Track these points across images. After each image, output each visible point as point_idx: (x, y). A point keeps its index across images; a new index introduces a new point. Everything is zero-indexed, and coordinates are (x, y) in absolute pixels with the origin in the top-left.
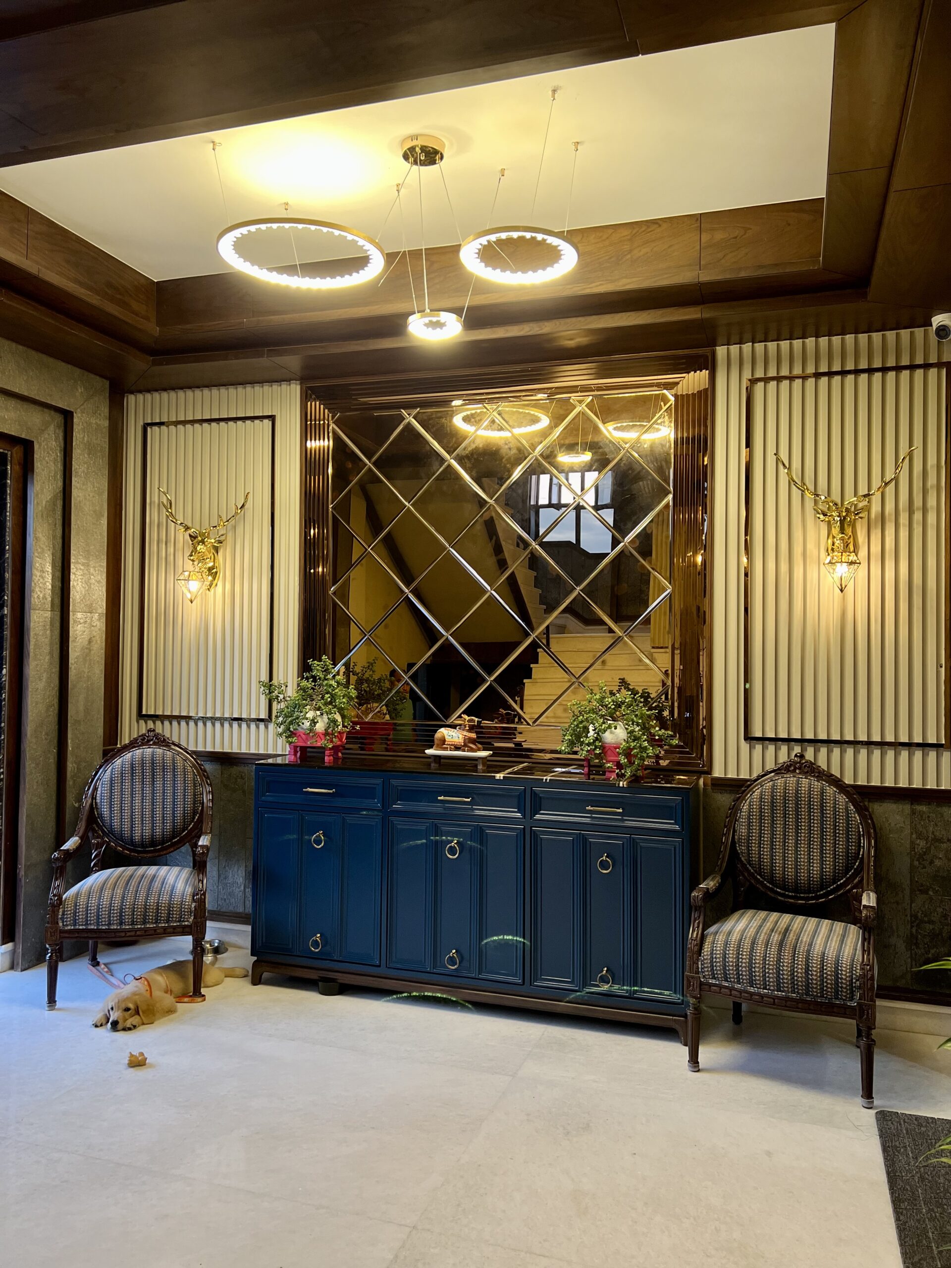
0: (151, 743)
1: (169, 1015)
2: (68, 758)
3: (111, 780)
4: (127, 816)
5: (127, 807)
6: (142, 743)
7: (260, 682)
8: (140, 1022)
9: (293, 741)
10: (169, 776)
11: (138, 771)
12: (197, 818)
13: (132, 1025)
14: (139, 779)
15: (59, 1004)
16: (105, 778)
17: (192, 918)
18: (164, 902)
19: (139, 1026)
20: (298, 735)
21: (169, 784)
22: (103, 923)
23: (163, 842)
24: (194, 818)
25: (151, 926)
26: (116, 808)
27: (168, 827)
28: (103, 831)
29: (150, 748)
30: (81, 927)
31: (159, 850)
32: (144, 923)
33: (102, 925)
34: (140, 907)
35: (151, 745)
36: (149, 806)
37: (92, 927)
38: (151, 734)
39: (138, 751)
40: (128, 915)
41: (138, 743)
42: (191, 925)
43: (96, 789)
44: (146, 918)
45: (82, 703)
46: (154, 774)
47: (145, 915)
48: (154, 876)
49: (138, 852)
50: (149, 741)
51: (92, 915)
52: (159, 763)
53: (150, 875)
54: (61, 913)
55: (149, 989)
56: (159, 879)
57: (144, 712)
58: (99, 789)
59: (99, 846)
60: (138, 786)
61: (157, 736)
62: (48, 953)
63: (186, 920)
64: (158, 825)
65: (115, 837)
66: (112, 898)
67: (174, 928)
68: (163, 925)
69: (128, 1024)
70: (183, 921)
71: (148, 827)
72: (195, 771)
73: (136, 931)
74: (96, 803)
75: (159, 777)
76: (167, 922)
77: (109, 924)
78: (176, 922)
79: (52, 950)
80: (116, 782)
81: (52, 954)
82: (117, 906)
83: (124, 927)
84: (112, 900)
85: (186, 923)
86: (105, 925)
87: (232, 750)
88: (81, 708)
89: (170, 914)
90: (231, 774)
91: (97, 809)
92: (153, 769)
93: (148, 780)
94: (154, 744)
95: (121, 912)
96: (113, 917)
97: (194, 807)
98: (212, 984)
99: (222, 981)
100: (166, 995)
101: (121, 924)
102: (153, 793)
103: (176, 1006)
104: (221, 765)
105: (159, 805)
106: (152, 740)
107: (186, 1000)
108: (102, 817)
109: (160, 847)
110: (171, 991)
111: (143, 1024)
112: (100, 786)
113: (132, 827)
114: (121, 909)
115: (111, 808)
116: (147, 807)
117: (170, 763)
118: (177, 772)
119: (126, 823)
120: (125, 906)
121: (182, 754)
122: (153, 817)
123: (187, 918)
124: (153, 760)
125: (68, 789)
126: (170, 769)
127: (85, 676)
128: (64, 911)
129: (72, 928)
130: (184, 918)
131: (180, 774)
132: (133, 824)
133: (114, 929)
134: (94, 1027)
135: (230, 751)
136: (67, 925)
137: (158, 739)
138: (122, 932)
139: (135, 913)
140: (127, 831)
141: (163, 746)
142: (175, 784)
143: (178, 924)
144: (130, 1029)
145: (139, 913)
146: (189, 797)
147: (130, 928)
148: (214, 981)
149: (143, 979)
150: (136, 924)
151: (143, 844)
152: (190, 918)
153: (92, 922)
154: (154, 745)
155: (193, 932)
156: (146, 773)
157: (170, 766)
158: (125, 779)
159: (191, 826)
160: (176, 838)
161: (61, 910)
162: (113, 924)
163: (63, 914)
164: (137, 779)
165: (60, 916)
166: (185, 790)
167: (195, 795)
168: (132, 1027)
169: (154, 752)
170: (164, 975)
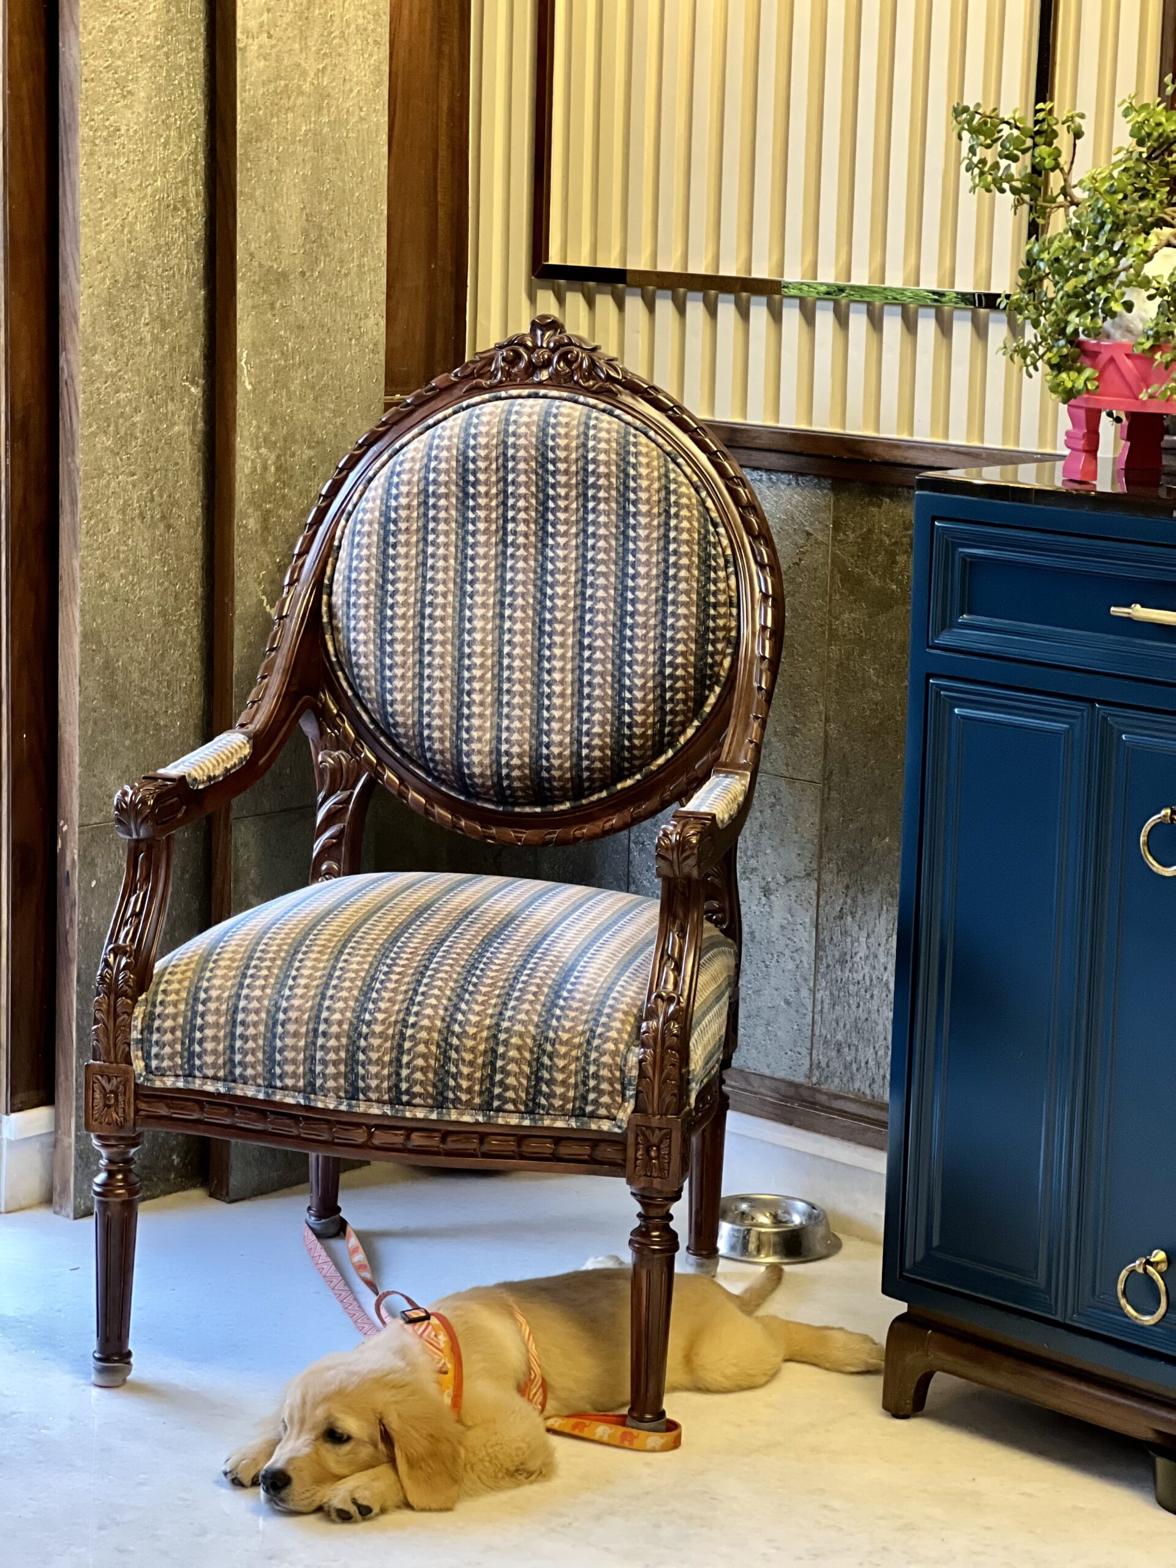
0: (544, 375)
1: (518, 1485)
2: (240, 422)
3: (386, 520)
4: (441, 667)
5: (441, 632)
6: (507, 374)
7: (959, 111)
8: (394, 1498)
9: (1080, 384)
10: (605, 517)
11: (486, 487)
12: (712, 700)
13: (354, 1502)
14: (487, 520)
15: (141, 1367)
16: (365, 511)
17: (630, 1106)
18: (518, 1027)
19: (383, 1511)
20: (1103, 358)
21: (603, 548)
22: (289, 1082)
23: (577, 788)
24: (701, 701)
25: (467, 1118)
26: (402, 631)
27: (597, 729)
28: (356, 721)
29: (536, 396)
30: (210, 1087)
31: (563, 821)
32: (440, 1103)
33: (284, 1088)
34: (423, 1035)
35: (541, 384)
36: (523, 633)
37: (250, 1092)
38: (546, 339)
39: (489, 407)
40: (379, 1062)
41: (493, 375)
42: (624, 1135)
43: (331, 551)
44: (446, 1086)
45: (295, 200)
46: (544, 503)
47: (443, 1074)
48: (510, 921)
49: (487, 818)
50: (533, 368)
51: (251, 1044)
52: (566, 460)
53: (499, 913)
54: (138, 1023)
55: (450, 1366)
56: (523, 930)
57: (554, 259)
58: (343, 554)
59: (339, 779)
60: (484, 549)
61: (564, 348)
62: (99, 1171)
63: (602, 1111)
64: (557, 714)
65: (398, 747)
66: (326, 986)
67: (559, 1138)
68: (514, 1120)
69: (338, 1495)
70: (593, 1116)
71: (521, 719)
72: (709, 503)
73: (410, 1131)
74: (330, 606)
75: (564, 518)
76: (531, 1112)
77: (310, 1089)
78: (563, 1113)
79: (111, 1161)
80: (403, 526)
81: (111, 1174)
82: (340, 1023)
83: (362, 1108)
84: (323, 998)
85: (606, 1125)
86: (294, 1089)
87: (878, 430)
88: (292, 225)
89: (539, 1079)
90: (870, 531)
91: (334, 630)
92: (543, 486)
93: (522, 528)
94: (557, 381)
95: (353, 1049)
96: (324, 1063)
97: (702, 655)
98: (727, 1384)
99: (773, 1376)
100: (519, 1402)
101: (353, 1094)
102: (541, 586)
103: (549, 1453)
104: (833, 489)
105: (563, 633)
106: (547, 364)
107: (602, 1430)
108: (351, 666)
109: (567, 805)
110: (544, 1385)
111: (408, 1506)
112: (345, 542)
113: (460, 716)
114: (354, 1035)
115: (381, 629)
116: (518, 639)
117: (607, 464)
118: (635, 503)
119: (437, 698)
120: (369, 1024)
121: (660, 429)
122: (538, 683)
123: (608, 1107)
124: (542, 447)
125: (239, 546)
126: (608, 489)
127: (306, 87)
128: (150, 1017)
129: (180, 1084)
130: (595, 1102)
131: (649, 514)
132: (461, 704)
133: (325, 1111)
134: (226, 1481)
135: (870, 433)
136: (162, 1073)
137: (569, 363)
138: (358, 1125)
139: (405, 1059)
140: (441, 729)
141: (589, 392)
142: (626, 551)
143: (573, 1123)
144: (344, 1517)
145: (420, 1062)
146: (682, 611)
147: (384, 1116)
148: (731, 1371)
149: (434, 1320)
150: (409, 1103)
151: (500, 791)
152: (620, 1107)
153: (250, 1072)
154: (558, 386)
155: (630, 1165)
156: (518, 497)
157: (607, 476)
158: (435, 519)
159: (690, 732)
160: (631, 775)
161: (139, 1011)
162: (326, 1093)
163: (148, 1028)
164: (483, 522)
165: (135, 1035)
166: (667, 578)
167: (704, 604)
168: (353, 1510)
169: (548, 414)
170: (521, 1319)
